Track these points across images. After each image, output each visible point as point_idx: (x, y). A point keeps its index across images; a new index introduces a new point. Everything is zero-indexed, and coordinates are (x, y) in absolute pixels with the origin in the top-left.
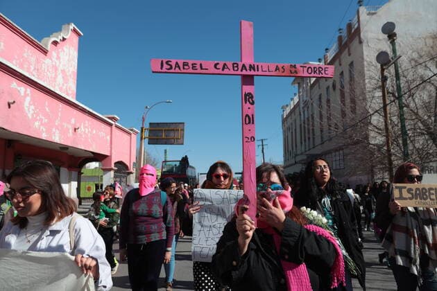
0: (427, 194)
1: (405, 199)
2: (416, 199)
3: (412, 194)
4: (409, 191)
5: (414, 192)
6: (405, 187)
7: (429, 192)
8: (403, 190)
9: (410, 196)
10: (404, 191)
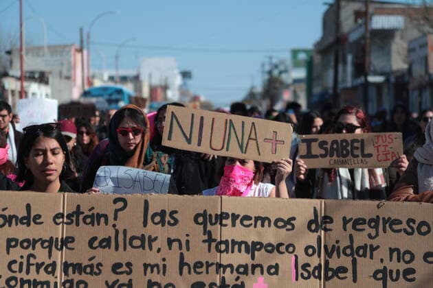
0: (349, 148)
1: (316, 156)
2: (332, 156)
3: (326, 149)
4: (322, 144)
5: (328, 146)
6: (316, 140)
7: (352, 146)
8: (313, 144)
9: (323, 152)
10: (315, 146)
